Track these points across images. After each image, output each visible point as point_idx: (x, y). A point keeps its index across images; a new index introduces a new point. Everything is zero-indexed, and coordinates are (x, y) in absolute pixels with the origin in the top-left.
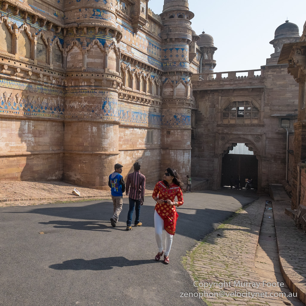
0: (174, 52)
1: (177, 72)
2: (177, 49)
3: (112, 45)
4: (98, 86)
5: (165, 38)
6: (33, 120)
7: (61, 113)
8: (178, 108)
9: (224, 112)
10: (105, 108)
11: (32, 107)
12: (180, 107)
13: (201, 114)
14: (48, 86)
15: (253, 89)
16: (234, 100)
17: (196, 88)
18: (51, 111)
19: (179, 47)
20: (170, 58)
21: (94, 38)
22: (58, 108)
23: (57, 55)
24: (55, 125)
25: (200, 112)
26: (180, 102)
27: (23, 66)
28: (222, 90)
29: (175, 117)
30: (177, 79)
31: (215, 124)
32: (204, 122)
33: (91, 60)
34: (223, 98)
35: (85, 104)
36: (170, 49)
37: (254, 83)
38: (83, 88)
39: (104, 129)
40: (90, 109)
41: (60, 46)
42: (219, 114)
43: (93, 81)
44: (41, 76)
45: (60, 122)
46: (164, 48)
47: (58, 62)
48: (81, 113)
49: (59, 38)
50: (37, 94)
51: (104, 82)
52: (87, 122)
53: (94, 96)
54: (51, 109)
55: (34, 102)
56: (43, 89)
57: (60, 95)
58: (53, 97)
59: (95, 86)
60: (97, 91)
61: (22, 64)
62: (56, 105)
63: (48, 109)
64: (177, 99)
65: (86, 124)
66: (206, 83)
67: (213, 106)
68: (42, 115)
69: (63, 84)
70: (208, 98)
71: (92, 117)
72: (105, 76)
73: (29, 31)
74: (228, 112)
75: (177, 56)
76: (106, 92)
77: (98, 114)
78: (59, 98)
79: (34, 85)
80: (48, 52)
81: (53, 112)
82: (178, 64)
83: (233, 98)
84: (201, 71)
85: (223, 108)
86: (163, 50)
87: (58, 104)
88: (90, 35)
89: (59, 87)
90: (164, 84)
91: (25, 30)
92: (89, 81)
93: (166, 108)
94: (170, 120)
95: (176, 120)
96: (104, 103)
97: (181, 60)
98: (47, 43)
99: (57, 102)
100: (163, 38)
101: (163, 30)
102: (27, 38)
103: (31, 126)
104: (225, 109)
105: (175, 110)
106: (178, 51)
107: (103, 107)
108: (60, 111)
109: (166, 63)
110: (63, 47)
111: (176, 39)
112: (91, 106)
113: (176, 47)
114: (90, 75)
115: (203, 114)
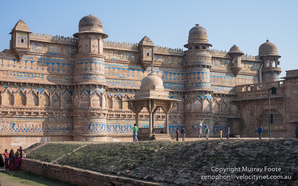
0: (192, 76)
1: (193, 92)
2: (194, 73)
3: (95, 92)
4: (86, 116)
5: (185, 65)
6: (50, 136)
7: (71, 131)
8: (195, 120)
9: (260, 119)
10: (90, 128)
11: (49, 130)
12: (196, 119)
13: (244, 121)
14: (60, 118)
15: (276, 98)
16: (266, 109)
17: (240, 98)
18: (62, 131)
19: (196, 72)
20: (189, 80)
21: (84, 90)
22: (68, 129)
23: (68, 100)
24: (66, 138)
25: (243, 119)
26: (195, 115)
27: (43, 111)
28: (256, 100)
29: (193, 127)
30: (194, 97)
31: (254, 130)
32: (246, 129)
33: (83, 102)
34: (258, 106)
35: (80, 126)
36: (189, 73)
37: (278, 93)
38: (79, 117)
39: (89, 139)
40: (82, 129)
41: (70, 95)
42: (256, 121)
43: (82, 114)
44: (54, 114)
45: (69, 136)
46: (186, 73)
47: (68, 104)
48: (78, 131)
49: (68, 91)
50: (53, 123)
51: (88, 114)
52: (80, 136)
53: (84, 122)
54: (63, 130)
55: (51, 127)
56: (56, 120)
57: (70, 121)
58: (64, 123)
59: (84, 116)
60: (85, 119)
61: (42, 110)
62: (66, 127)
63: (61, 130)
64: (194, 113)
65: (80, 137)
66: (247, 94)
67: (252, 114)
68: (56, 133)
69: (71, 116)
70: (249, 107)
71: (83, 133)
72: (89, 111)
73: (47, 93)
74: (262, 119)
75: (194, 78)
76: (91, 119)
77: (86, 132)
78: (69, 124)
79: (51, 119)
80: (60, 100)
81: (64, 131)
82: (195, 84)
83: (265, 107)
84: (261, 79)
85: (259, 115)
86: (186, 74)
87: (68, 127)
88: (82, 89)
89: (68, 117)
90: (186, 101)
91: (45, 93)
92: (80, 114)
93: (187, 120)
94: (190, 130)
95: (194, 129)
96: (90, 125)
97: (197, 82)
98: (59, 96)
99: (68, 126)
100: (184, 66)
101: (184, 59)
102: (46, 96)
103: (49, 139)
104: (261, 116)
105: (193, 122)
106: (195, 75)
107: (89, 127)
108: (70, 130)
109: (187, 85)
110: (71, 95)
111: (192, 65)
112: (82, 127)
113: (193, 72)
114: (81, 110)
115: (245, 122)
